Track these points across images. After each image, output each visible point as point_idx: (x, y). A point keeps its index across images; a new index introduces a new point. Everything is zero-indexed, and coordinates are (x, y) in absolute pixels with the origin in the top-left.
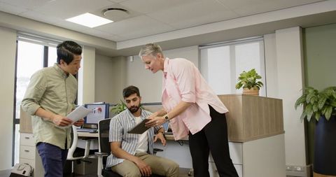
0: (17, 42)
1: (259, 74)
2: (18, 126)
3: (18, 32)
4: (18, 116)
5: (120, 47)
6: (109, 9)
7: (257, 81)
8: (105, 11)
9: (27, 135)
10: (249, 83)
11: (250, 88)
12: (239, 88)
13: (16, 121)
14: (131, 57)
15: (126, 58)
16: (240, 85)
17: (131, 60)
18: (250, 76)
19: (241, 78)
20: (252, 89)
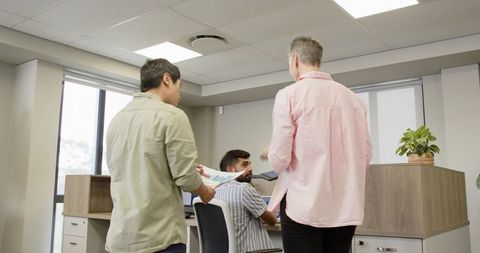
0: (63, 83)
1: (433, 134)
2: (60, 206)
3: (65, 69)
4: (61, 191)
5: (206, 93)
6: (199, 37)
7: (430, 143)
8: (192, 39)
9: (75, 220)
10: (420, 146)
11: (420, 154)
12: (401, 154)
13: (58, 199)
14: (221, 108)
15: (213, 109)
16: (404, 150)
17: (221, 112)
18: (419, 137)
19: (404, 139)
20: (424, 156)
